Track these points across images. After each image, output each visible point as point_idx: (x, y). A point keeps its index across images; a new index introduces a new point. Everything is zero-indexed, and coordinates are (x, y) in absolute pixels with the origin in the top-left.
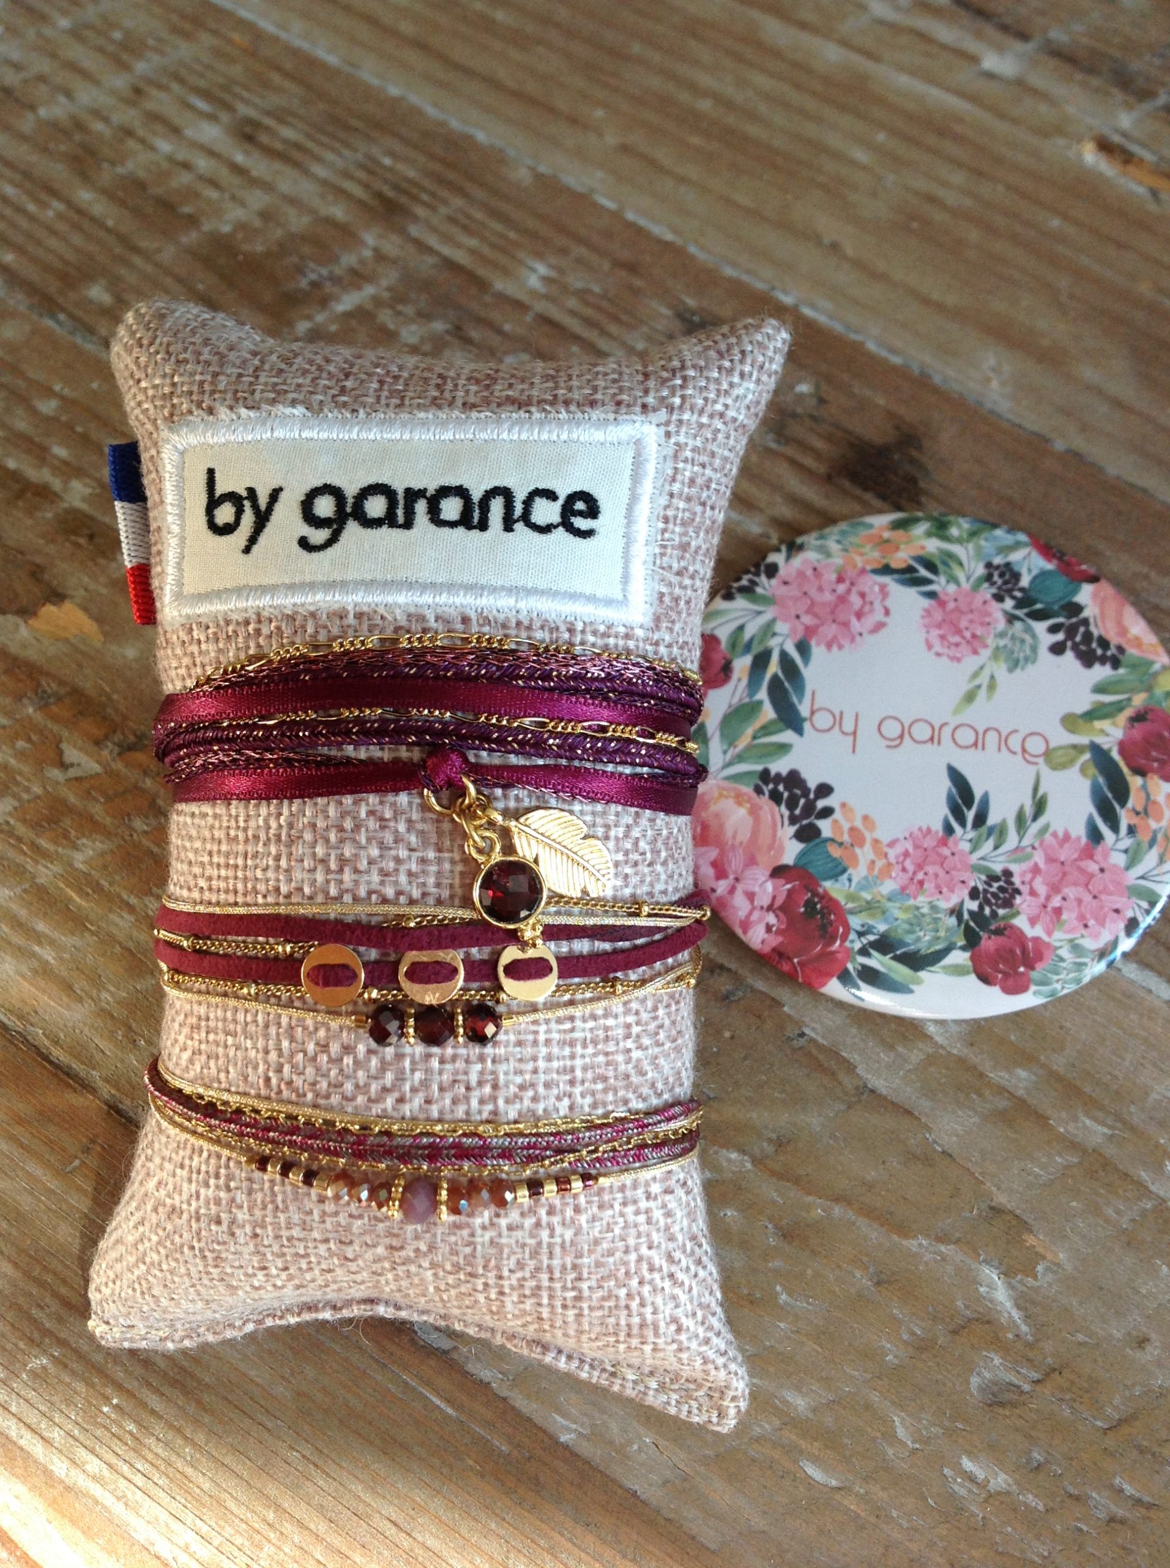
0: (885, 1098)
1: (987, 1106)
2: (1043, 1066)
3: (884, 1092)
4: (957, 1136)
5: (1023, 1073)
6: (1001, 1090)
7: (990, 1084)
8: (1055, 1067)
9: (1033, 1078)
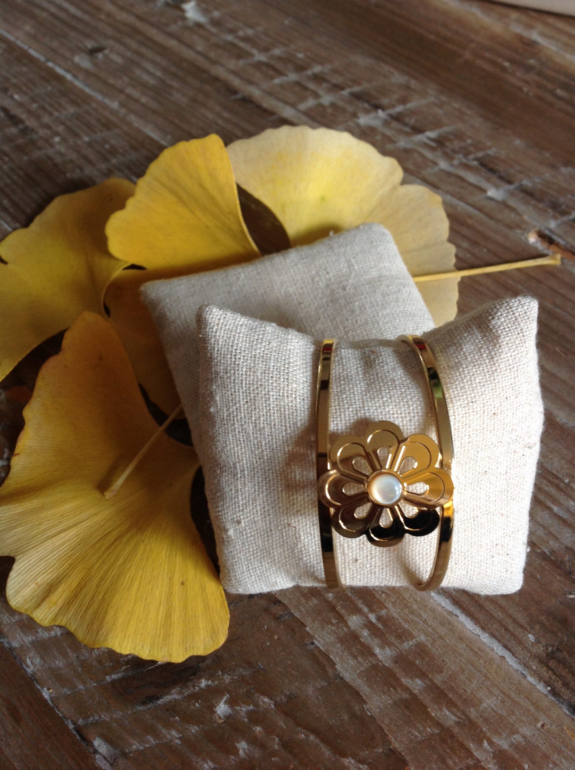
0: (347, 683)
1: (398, 696)
2: (430, 680)
3: (348, 680)
4: (380, 709)
5: (419, 682)
6: (407, 689)
7: (402, 685)
8: (436, 681)
9: (424, 685)
